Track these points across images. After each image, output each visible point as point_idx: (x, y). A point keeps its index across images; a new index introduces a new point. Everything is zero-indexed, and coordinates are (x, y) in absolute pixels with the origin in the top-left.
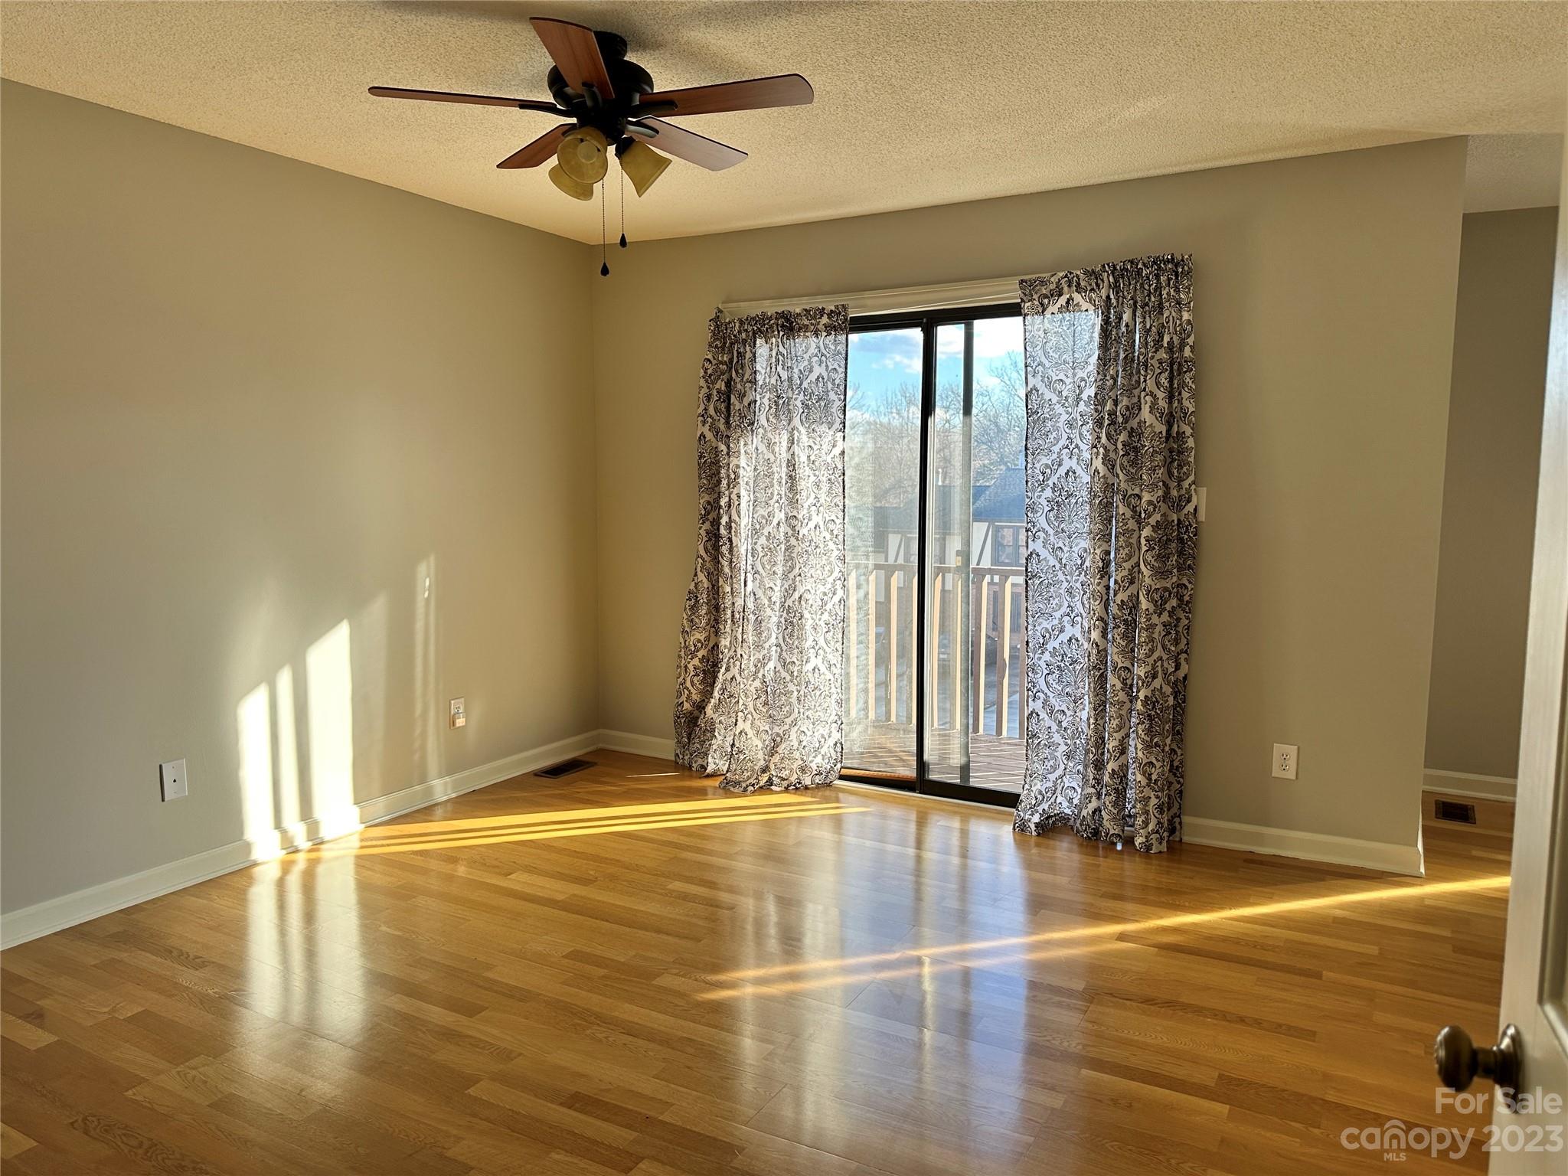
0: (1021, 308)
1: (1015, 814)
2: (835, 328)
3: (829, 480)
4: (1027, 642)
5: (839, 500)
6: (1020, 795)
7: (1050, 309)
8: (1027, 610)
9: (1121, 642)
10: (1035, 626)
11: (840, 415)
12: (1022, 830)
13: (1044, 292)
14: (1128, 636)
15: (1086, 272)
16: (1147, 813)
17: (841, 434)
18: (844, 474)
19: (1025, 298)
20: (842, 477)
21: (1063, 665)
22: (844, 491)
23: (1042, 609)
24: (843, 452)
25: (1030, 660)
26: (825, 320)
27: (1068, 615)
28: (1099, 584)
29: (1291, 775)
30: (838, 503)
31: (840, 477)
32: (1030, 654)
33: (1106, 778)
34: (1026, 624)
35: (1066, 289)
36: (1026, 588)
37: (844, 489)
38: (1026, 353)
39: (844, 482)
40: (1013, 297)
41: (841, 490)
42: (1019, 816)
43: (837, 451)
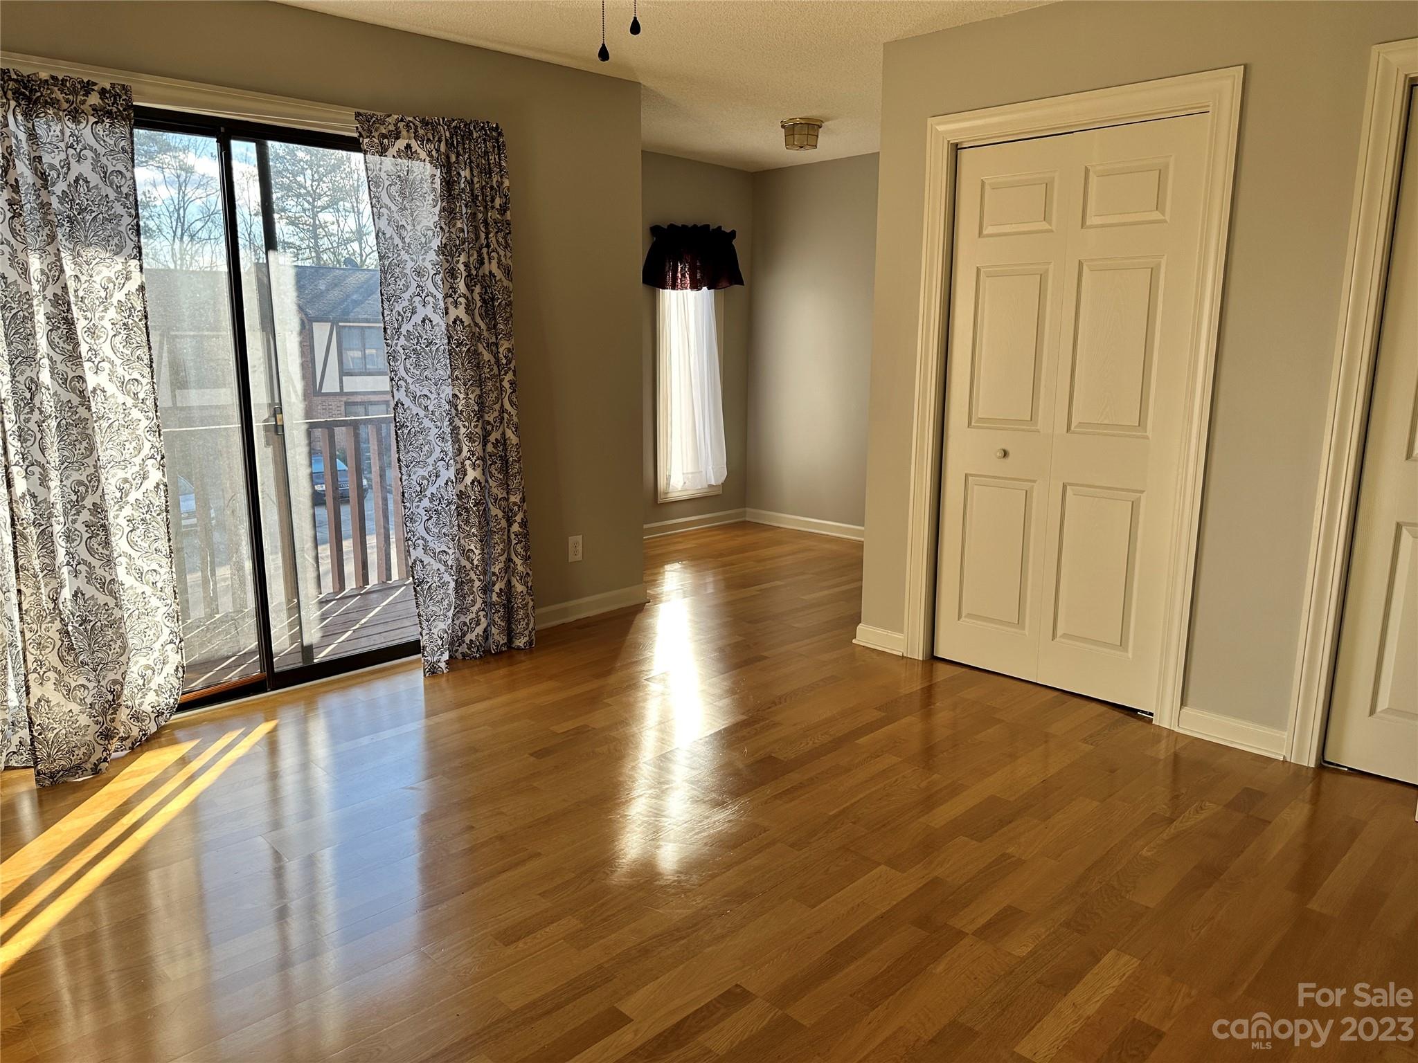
0: (360, 144)
1: (423, 661)
2: (109, 114)
3: (124, 324)
4: (403, 493)
5: (143, 352)
6: (419, 641)
7: (392, 151)
8: (399, 460)
9: (499, 476)
10: (410, 476)
11: (132, 237)
12: (433, 673)
13: (384, 131)
14: (505, 469)
15: (423, 121)
16: (527, 616)
17: (136, 262)
18: (146, 317)
19: (363, 133)
20: (143, 322)
21: (440, 508)
22: (148, 340)
23: (415, 458)
24: (142, 288)
25: (407, 510)
26: (94, 99)
27: (442, 459)
28: (476, 427)
29: (579, 557)
30: (143, 355)
31: (140, 320)
32: (408, 504)
33: (495, 597)
34: (400, 475)
35: (404, 133)
36: (397, 439)
37: (148, 337)
38: (370, 193)
39: (147, 328)
40: (349, 130)
41: (144, 338)
42: (427, 661)
43: (133, 285)
